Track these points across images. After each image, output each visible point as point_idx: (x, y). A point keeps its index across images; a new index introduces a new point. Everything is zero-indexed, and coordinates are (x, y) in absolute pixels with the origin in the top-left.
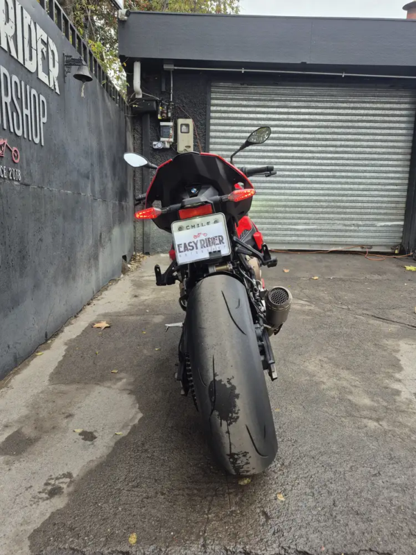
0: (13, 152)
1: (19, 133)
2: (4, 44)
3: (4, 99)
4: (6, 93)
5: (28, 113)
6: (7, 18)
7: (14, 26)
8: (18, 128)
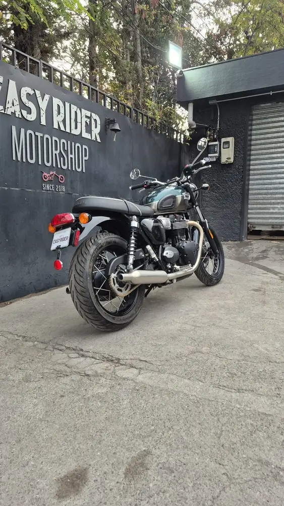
0: (60, 176)
1: (65, 167)
2: (56, 126)
3: (54, 152)
4: (56, 149)
5: (73, 156)
6: (59, 113)
7: (63, 115)
8: (64, 165)
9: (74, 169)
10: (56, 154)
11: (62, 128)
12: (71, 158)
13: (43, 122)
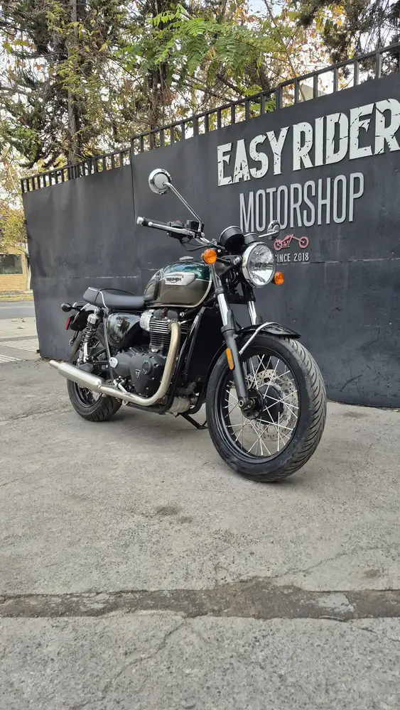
0: (300, 240)
1: (311, 224)
2: (296, 166)
3: (293, 206)
4: (296, 201)
5: (327, 202)
6: (303, 143)
7: (311, 142)
8: (309, 219)
9: (328, 222)
10: (295, 209)
11: (308, 164)
12: (324, 206)
13: (277, 170)
